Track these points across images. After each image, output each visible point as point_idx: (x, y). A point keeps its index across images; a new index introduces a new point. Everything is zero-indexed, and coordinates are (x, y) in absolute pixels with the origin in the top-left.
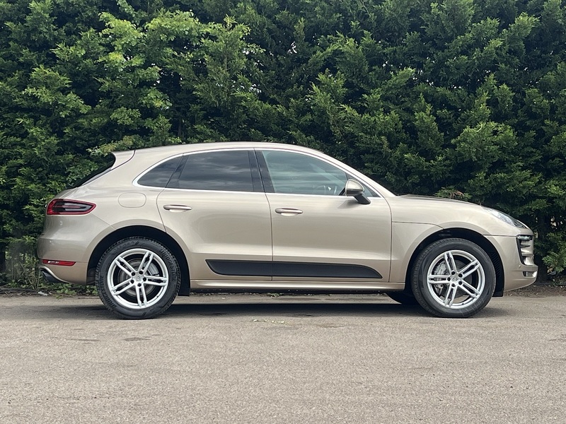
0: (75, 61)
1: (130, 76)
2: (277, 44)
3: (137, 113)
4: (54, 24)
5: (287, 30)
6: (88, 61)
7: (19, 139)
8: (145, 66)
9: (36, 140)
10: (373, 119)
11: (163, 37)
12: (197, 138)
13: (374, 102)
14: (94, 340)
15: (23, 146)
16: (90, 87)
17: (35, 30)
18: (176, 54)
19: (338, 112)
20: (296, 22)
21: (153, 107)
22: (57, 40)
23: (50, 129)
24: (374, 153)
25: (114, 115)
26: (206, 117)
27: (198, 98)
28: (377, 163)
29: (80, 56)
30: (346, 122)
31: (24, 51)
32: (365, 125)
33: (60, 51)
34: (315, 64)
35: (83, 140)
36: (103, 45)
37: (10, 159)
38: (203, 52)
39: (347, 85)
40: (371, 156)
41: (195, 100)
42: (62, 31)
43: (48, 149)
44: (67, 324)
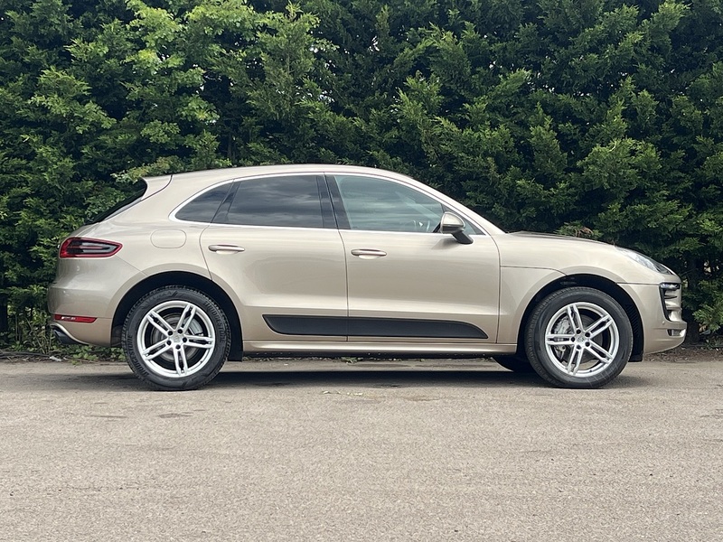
0: (96, 62)
1: (166, 80)
2: (355, 40)
3: (174, 128)
4: (68, 13)
5: (366, 21)
6: (112, 61)
7: (24, 162)
8: (185, 68)
9: (46, 163)
10: (476, 135)
11: (208, 30)
12: (251, 160)
13: (478, 113)
14: (120, 417)
15: (29, 170)
16: (114, 95)
17: (44, 21)
18: (224, 51)
19: (432, 126)
20: (378, 11)
21: (195, 121)
22: (72, 34)
23: (63, 148)
24: (477, 179)
25: (146, 131)
26: (263, 134)
27: (253, 109)
28: (481, 192)
29: (101, 54)
30: (441, 140)
31: (30, 48)
32: (467, 142)
33: (76, 48)
34: (403, 64)
35: (105, 163)
36: (131, 41)
37: (12, 187)
38: (258, 50)
39: (444, 91)
40: (474, 183)
41: (249, 111)
42: (79, 22)
43: (62, 174)
44: (85, 397)
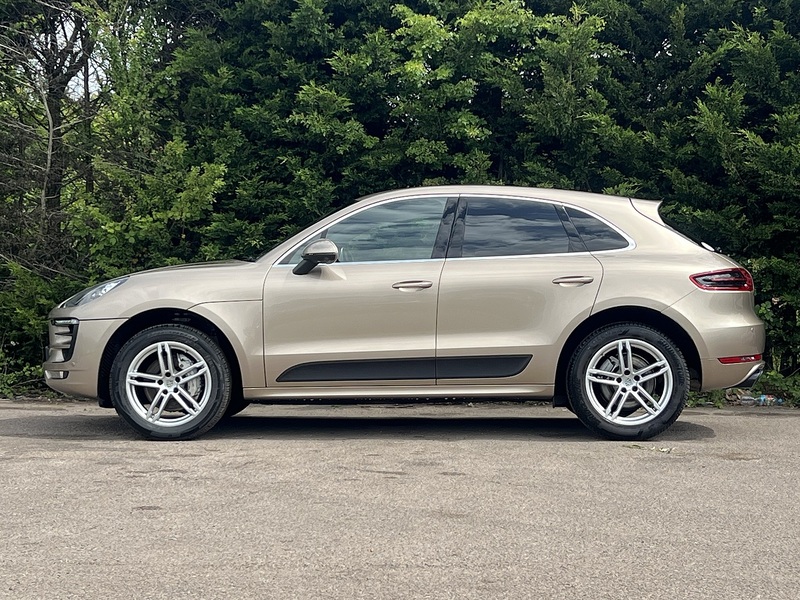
0: (357, 75)
1: (433, 94)
2: (644, 43)
3: (442, 147)
4: (328, 22)
5: (658, 22)
6: (376, 74)
7: (280, 186)
8: (454, 80)
9: (304, 186)
10: (787, 150)
11: (480, 37)
12: (527, 181)
13: (787, 125)
14: (400, 473)
15: (286, 194)
16: (376, 112)
17: (302, 32)
18: (498, 61)
19: (735, 140)
20: (672, 9)
21: (465, 138)
22: (332, 45)
23: (322, 170)
24: (786, 200)
25: (411, 151)
26: (538, 151)
27: (530, 124)
28: (791, 215)
29: (364, 67)
30: (747, 155)
31: (288, 61)
32: (775, 158)
33: (338, 61)
34: (700, 71)
35: (367, 186)
36: (396, 51)
37: (268, 213)
38: (536, 58)
39: (747, 100)
40: (783, 205)
41: (524, 126)
42: (340, 32)
43: (321, 199)
44: (354, 447)
